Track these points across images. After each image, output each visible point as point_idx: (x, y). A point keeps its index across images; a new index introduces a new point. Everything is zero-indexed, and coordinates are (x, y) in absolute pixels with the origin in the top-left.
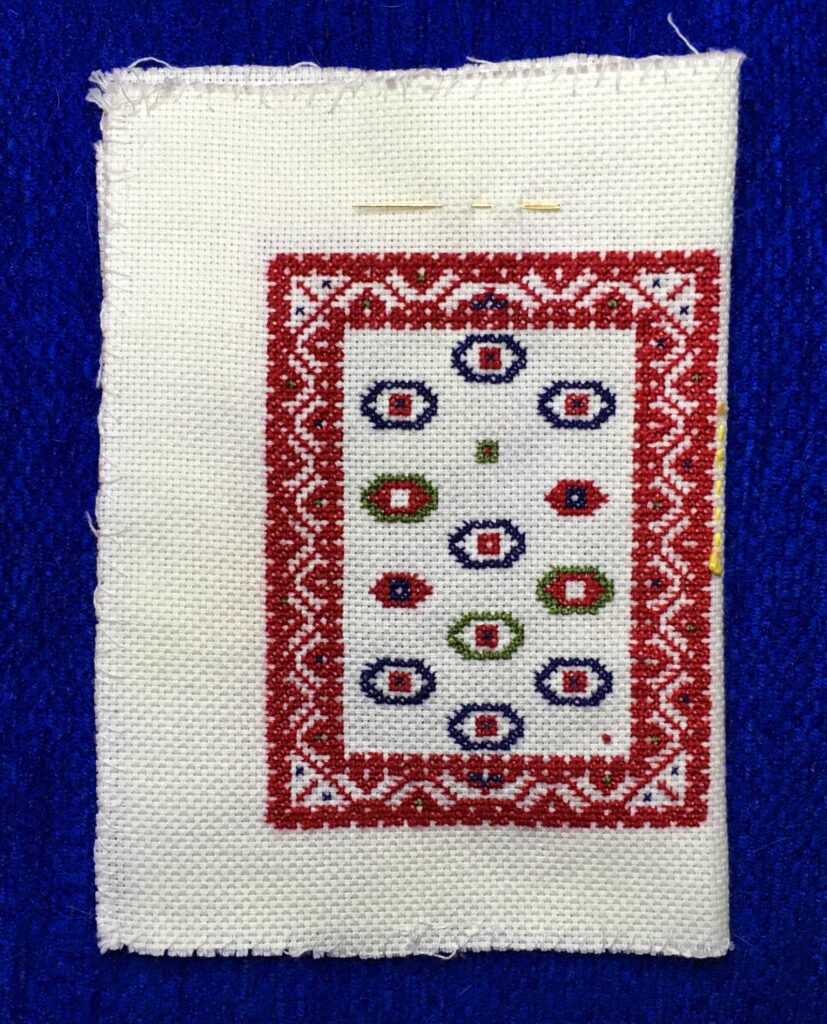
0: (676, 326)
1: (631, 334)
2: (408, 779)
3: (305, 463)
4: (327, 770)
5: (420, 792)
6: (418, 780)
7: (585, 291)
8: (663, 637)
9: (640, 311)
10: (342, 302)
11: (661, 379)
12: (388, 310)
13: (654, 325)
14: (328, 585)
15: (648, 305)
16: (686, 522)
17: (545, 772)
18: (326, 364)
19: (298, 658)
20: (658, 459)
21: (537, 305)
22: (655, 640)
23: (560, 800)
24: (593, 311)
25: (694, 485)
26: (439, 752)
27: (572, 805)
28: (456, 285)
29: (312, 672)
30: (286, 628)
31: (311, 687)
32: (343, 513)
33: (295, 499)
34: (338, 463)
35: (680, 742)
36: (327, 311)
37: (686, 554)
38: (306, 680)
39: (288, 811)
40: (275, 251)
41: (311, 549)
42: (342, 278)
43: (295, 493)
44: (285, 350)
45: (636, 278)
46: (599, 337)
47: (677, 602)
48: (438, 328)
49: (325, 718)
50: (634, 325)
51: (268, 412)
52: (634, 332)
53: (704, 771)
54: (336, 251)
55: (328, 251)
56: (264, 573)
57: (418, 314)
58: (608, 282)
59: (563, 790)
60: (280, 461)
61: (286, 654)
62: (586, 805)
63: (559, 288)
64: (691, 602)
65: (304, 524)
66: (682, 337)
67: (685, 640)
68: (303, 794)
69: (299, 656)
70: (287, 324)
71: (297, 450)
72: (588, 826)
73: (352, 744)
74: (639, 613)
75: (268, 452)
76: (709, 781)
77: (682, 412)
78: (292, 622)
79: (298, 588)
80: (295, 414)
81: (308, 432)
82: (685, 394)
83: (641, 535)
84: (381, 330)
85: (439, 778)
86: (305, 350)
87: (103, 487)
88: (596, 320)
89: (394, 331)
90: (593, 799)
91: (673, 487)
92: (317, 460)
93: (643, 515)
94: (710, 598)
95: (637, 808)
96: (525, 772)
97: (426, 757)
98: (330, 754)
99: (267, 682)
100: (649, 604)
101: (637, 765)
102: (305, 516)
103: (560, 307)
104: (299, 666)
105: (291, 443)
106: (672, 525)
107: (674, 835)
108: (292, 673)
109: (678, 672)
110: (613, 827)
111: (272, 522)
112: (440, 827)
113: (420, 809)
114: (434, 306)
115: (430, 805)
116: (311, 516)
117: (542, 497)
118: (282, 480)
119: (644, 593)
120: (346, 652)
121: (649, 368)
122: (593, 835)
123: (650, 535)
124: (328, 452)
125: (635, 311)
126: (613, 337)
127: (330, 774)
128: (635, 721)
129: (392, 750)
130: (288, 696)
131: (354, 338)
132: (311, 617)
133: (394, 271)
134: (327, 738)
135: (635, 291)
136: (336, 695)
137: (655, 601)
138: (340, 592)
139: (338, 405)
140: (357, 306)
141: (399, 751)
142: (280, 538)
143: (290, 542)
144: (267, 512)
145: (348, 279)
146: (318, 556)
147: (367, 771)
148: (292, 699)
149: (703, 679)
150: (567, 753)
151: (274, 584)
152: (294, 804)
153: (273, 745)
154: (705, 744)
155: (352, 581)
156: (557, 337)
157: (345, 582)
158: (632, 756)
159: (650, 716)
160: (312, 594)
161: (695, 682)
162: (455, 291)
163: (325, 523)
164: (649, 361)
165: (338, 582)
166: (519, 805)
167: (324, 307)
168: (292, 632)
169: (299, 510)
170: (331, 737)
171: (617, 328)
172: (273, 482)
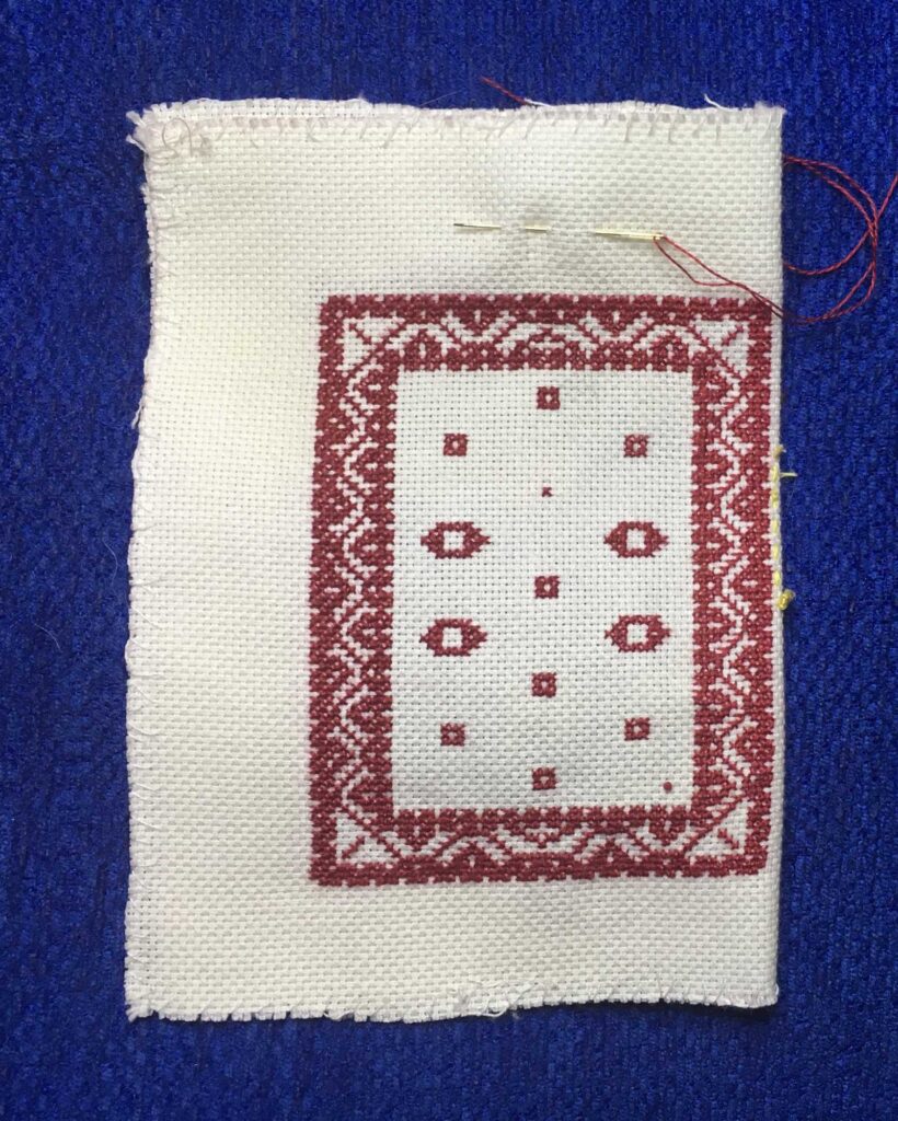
0: (730, 370)
1: (688, 376)
2: (460, 836)
3: (354, 507)
4: (375, 828)
5: (473, 847)
6: (472, 835)
7: (642, 334)
8: (727, 681)
9: (697, 355)
10: (397, 344)
11: (717, 422)
12: (444, 352)
13: (709, 368)
14: (376, 634)
15: (704, 349)
16: (745, 562)
17: (604, 824)
18: (378, 406)
19: (343, 713)
20: (716, 499)
21: (595, 346)
22: (718, 685)
23: (619, 849)
24: (650, 353)
25: (751, 524)
26: (494, 807)
27: (631, 854)
28: (513, 326)
29: (358, 727)
30: (331, 681)
31: (357, 743)
32: (393, 558)
33: (341, 544)
34: (389, 506)
35: (742, 788)
36: (381, 354)
37: (747, 594)
38: (351, 736)
39: (332, 868)
40: (326, 293)
41: (359, 597)
42: (395, 319)
43: (343, 537)
44: (336, 394)
45: (692, 323)
46: (657, 379)
47: (740, 644)
48: (495, 369)
49: (372, 776)
50: (691, 368)
51: (316, 456)
52: (690, 375)
53: (765, 817)
54: (389, 292)
55: (381, 292)
56: (308, 623)
57: (474, 355)
58: (664, 326)
59: (621, 840)
60: (327, 505)
61: (330, 708)
62: (646, 854)
63: (616, 329)
64: (753, 643)
65: (351, 571)
66: (736, 381)
67: (748, 683)
68: (350, 851)
69: (344, 710)
70: (339, 368)
71: (346, 493)
72: (647, 875)
73: (402, 800)
74: (702, 657)
75: (315, 496)
76: (769, 827)
77: (737, 454)
78: (337, 674)
79: (345, 639)
80: (344, 456)
81: (358, 474)
82: (740, 436)
83: (702, 577)
84: (437, 371)
85: (493, 833)
86: (357, 393)
87: (136, 534)
88: (653, 363)
89: (451, 372)
90: (653, 848)
91: (731, 527)
92: (367, 502)
93: (701, 556)
94: (771, 638)
95: (697, 857)
96: (584, 824)
97: (479, 812)
98: (378, 811)
99: (310, 738)
100: (712, 647)
101: (699, 815)
102: (353, 562)
103: (618, 349)
104: (344, 722)
105: (339, 486)
106: (730, 566)
107: (733, 884)
108: (337, 729)
109: (742, 716)
110: (672, 876)
111: (317, 569)
112: (494, 883)
113: (472, 864)
114: (490, 347)
115: (484, 860)
116: (359, 561)
117: (601, 539)
118: (328, 524)
119: (708, 636)
120: (394, 705)
121: (707, 411)
122: (651, 883)
123: (711, 577)
124: (378, 495)
125: (691, 354)
126: (670, 380)
127: (379, 831)
128: (697, 769)
129: (444, 805)
130: (333, 752)
131: (408, 381)
132: (357, 669)
133: (450, 313)
134: (376, 795)
135: (691, 335)
136: (384, 751)
137: (718, 644)
138: (388, 641)
139: (390, 446)
140: (411, 348)
141: (452, 807)
142: (326, 586)
143: (337, 590)
144: (312, 558)
145: (402, 320)
146: (366, 603)
147: (417, 828)
148: (337, 755)
149: (766, 723)
150: (626, 802)
151: (319, 634)
152: (339, 861)
153: (317, 803)
154: (766, 790)
155: (402, 630)
156: (615, 379)
157: (395, 631)
158: (694, 805)
159: (713, 763)
160: (359, 644)
161: (758, 727)
162: (512, 332)
163: (374, 568)
164: (706, 404)
165: (387, 631)
166: (577, 857)
167: (377, 350)
168: (337, 685)
169: (347, 555)
170: (379, 795)
171: (674, 370)
172: (319, 528)
